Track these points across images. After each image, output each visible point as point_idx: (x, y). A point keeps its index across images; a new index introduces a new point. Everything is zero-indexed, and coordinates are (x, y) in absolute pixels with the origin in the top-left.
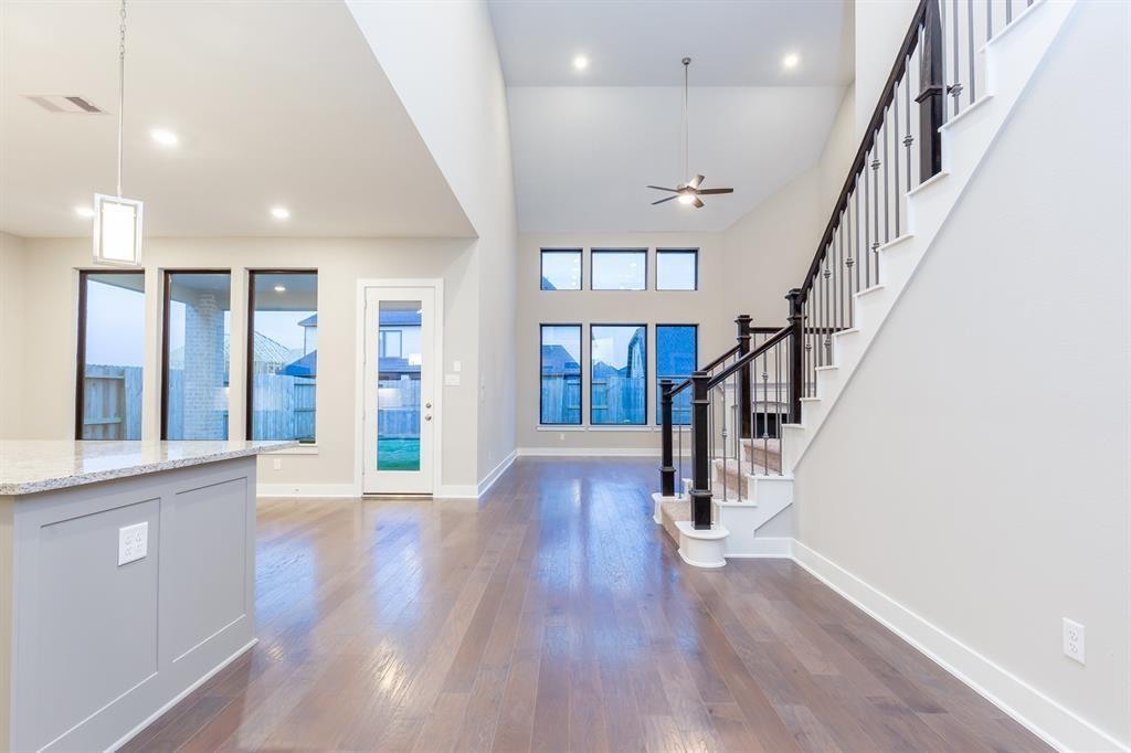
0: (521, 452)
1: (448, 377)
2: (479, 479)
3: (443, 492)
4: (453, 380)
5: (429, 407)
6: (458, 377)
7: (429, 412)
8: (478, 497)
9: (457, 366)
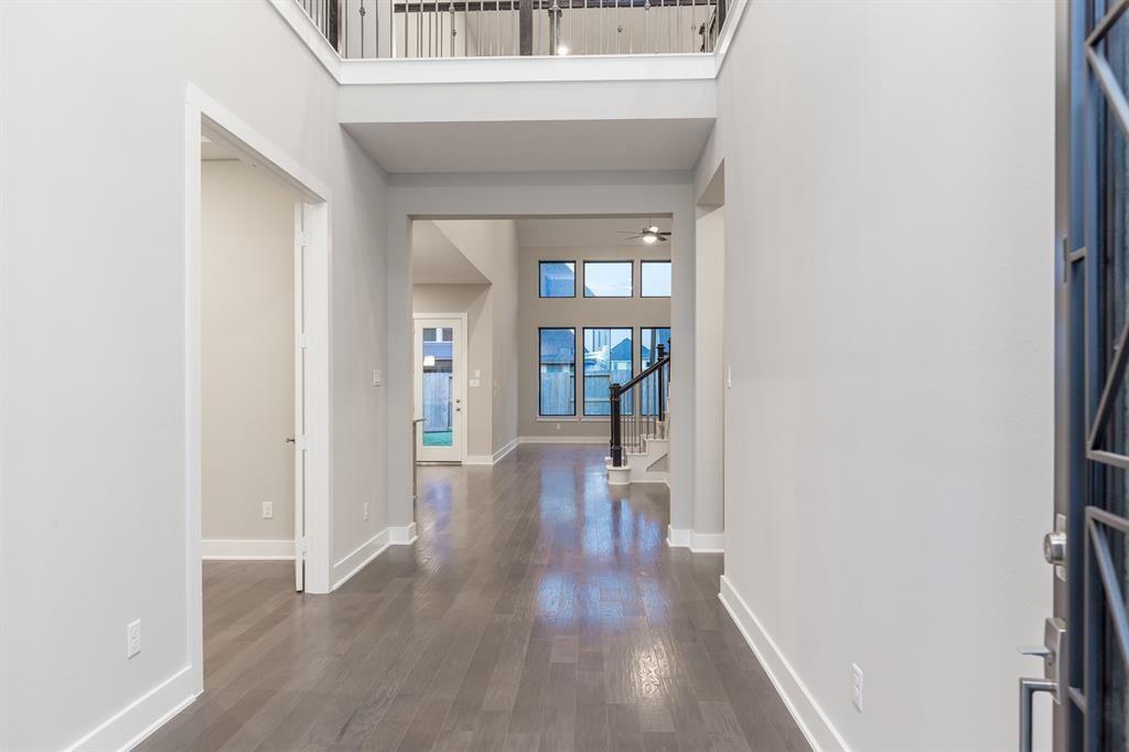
0: (522, 440)
1: (471, 381)
2: (493, 452)
3: (469, 461)
4: (475, 383)
5: (458, 402)
6: (478, 381)
7: (458, 405)
8: (492, 464)
9: (478, 374)
